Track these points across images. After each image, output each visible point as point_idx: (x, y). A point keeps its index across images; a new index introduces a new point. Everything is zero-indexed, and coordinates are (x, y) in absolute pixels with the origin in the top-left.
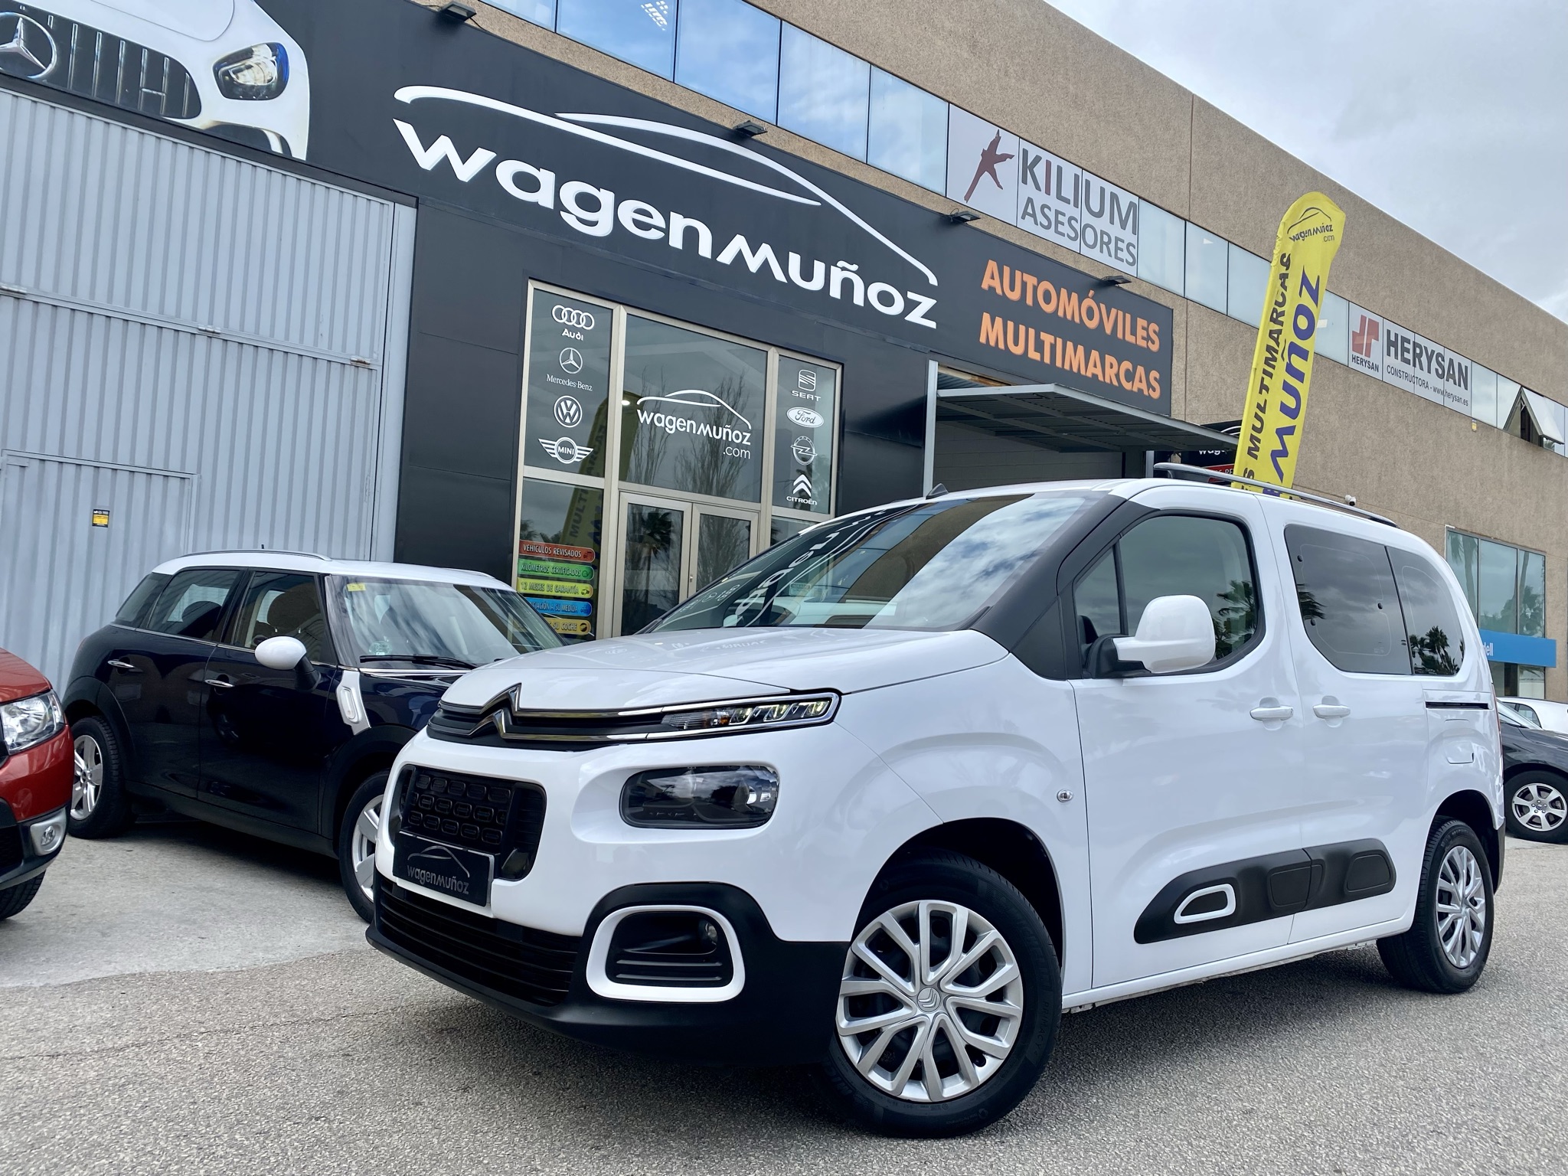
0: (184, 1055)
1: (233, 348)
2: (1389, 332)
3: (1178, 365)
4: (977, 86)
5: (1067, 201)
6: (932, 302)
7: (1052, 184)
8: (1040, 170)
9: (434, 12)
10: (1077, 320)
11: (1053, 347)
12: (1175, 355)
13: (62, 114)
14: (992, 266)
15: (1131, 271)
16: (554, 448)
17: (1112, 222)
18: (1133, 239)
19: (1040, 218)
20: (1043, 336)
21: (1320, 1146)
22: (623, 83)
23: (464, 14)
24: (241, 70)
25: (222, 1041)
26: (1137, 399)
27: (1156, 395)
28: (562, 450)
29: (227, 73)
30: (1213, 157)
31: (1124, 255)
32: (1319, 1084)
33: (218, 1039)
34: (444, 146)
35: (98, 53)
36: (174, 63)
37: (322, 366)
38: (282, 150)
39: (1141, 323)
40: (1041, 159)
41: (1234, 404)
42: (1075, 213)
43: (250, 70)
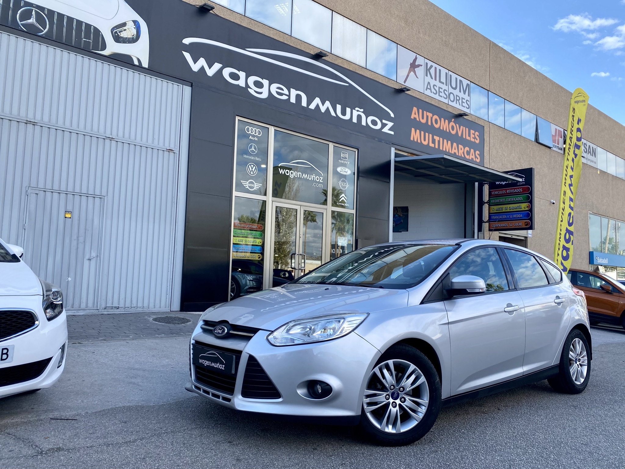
0: (162, 443)
1: (120, 144)
3: (486, 148)
4: (408, 37)
5: (443, 83)
6: (393, 124)
7: (437, 76)
8: (432, 71)
9: (197, 7)
10: (448, 131)
11: (439, 142)
12: (485, 145)
13: (51, 49)
14: (415, 109)
15: (467, 111)
16: (246, 184)
17: (460, 91)
18: (468, 98)
19: (433, 90)
20: (435, 137)
22: (272, 36)
23: (210, 9)
24: (122, 31)
25: (175, 437)
26: (471, 161)
27: (478, 161)
28: (250, 185)
29: (116, 32)
30: (498, 65)
31: (465, 105)
33: (172, 436)
34: (202, 62)
35: (65, 24)
36: (95, 28)
37: (155, 151)
38: (139, 64)
39: (472, 132)
40: (433, 66)
41: (508, 164)
42: (446, 88)
43: (125, 31)
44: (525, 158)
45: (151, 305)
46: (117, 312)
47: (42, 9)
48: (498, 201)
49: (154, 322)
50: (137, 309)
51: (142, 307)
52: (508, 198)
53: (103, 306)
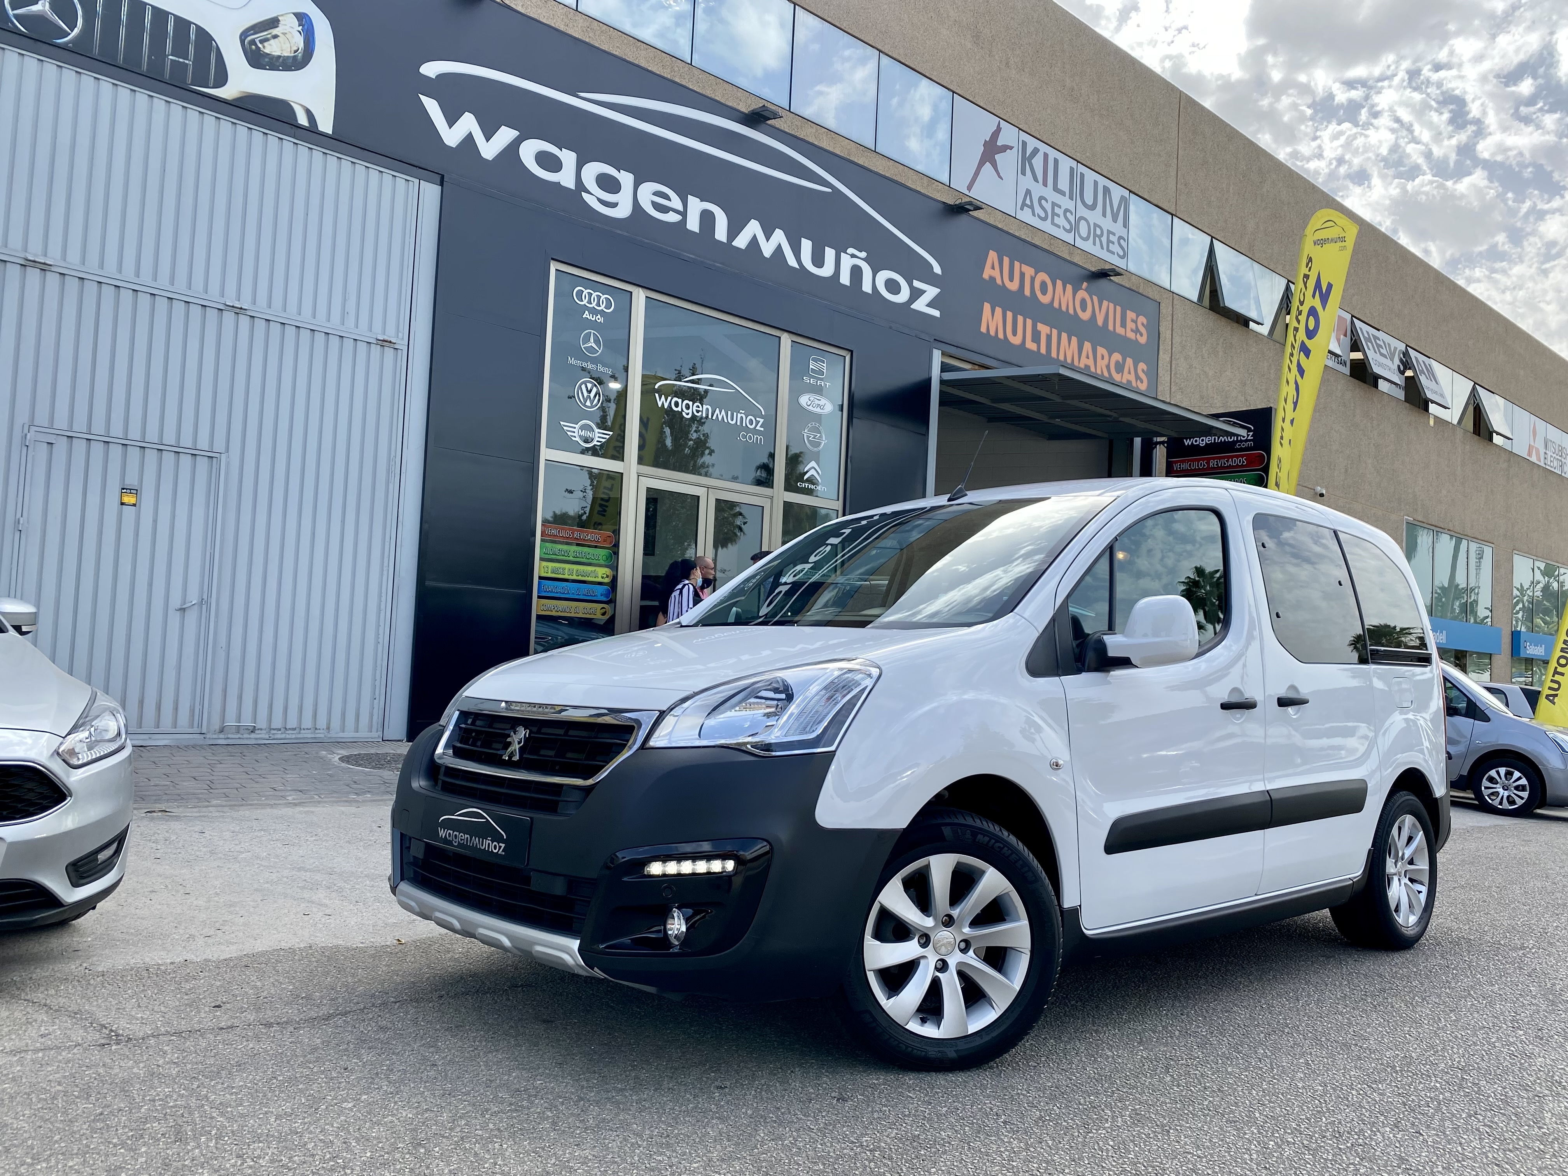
3: (1164, 357)
4: (979, 77)
5: (1063, 193)
6: (938, 290)
7: (1049, 175)
8: (1038, 161)
10: (1071, 311)
11: (1049, 337)
12: (1161, 347)
13: (89, 80)
14: (993, 255)
15: (1120, 264)
16: (575, 431)
17: (1104, 215)
18: (1124, 232)
19: (1038, 210)
20: (1040, 327)
22: (643, 64)
24: (266, 40)
27: (1143, 386)
28: (582, 433)
29: (253, 42)
30: (1198, 153)
31: (1115, 248)
35: (124, 17)
36: (200, 31)
37: (349, 344)
38: (309, 123)
39: (1131, 315)
40: (1039, 150)
41: (1216, 396)
42: (1070, 205)
43: (276, 40)
44: (1257, 382)
45: (336, 725)
46: (252, 739)
49: (343, 765)
50: (300, 733)
51: (313, 729)
53: (217, 725)
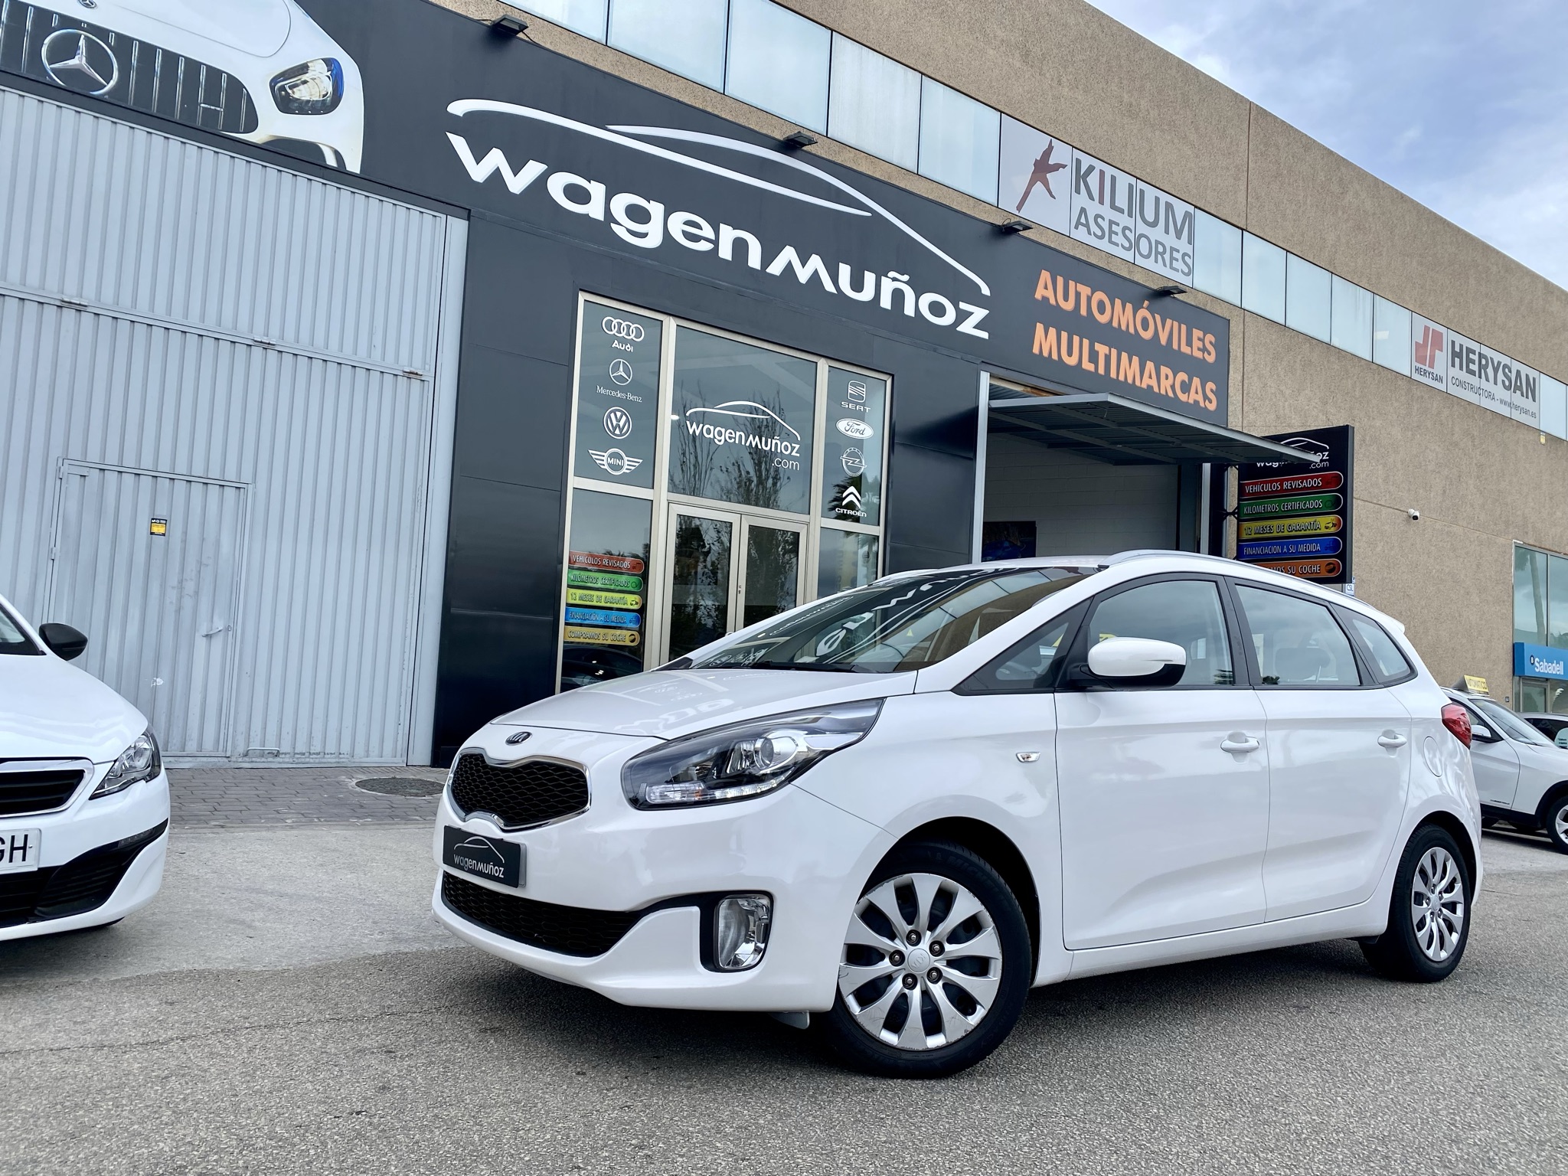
0: (228, 1049)
1: (288, 359)
2: (1453, 343)
3: (1234, 377)
4: (1029, 95)
5: (1121, 211)
6: (986, 312)
7: (1106, 193)
8: (1093, 180)
9: (488, 26)
10: (1132, 330)
11: (1108, 358)
12: (1231, 367)
13: (124, 129)
14: (1045, 276)
15: (1186, 281)
16: (603, 459)
17: (1167, 232)
18: (1188, 249)
19: (1094, 228)
20: (1098, 346)
21: (1395, 1161)
22: (674, 95)
23: (518, 29)
24: (296, 86)
25: (266, 1036)
26: (1194, 410)
27: (1212, 407)
28: (612, 461)
29: (283, 88)
30: (1271, 165)
31: (1179, 265)
32: (1392, 1099)
33: (262, 1034)
34: (496, 159)
35: (158, 69)
36: (231, 78)
37: (375, 376)
38: (338, 165)
39: (1197, 333)
40: (1094, 168)
41: (1293, 417)
42: (1128, 222)
43: (305, 85)
44: (1338, 401)
45: (360, 750)
46: (275, 763)
47: (102, 33)
48: (1261, 509)
49: (358, 789)
50: (324, 757)
51: (337, 754)
52: (1285, 501)
53: (241, 749)
